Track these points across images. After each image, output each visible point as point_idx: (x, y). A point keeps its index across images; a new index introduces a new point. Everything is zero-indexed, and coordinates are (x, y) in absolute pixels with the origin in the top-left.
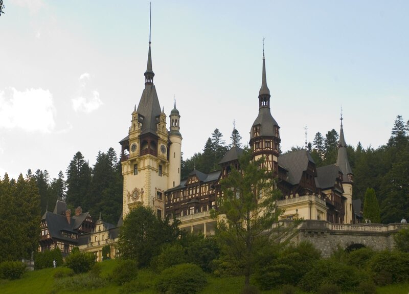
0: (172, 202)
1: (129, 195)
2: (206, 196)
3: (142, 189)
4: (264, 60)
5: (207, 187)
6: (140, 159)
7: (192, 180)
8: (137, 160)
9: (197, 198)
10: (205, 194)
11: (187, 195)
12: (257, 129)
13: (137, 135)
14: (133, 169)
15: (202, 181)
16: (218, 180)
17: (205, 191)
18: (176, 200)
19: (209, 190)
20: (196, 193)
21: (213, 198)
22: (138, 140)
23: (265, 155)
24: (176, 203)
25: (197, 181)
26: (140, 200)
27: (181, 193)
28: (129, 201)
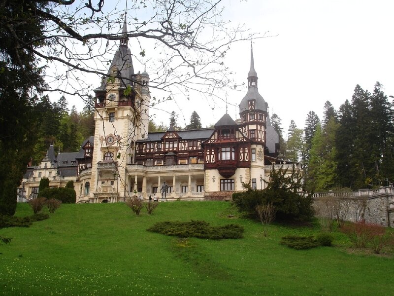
0: (144, 151)
1: (101, 139)
2: (185, 151)
3: (119, 136)
4: (252, 49)
5: (187, 144)
6: (118, 109)
7: (169, 136)
8: (116, 109)
9: (175, 152)
10: (183, 149)
11: (162, 148)
12: (252, 104)
13: (117, 88)
14: (108, 116)
15: (181, 138)
16: (209, 139)
17: (184, 146)
18: (150, 151)
19: (189, 147)
20: (173, 148)
21: (193, 154)
22: (117, 92)
23: (258, 125)
24: (150, 153)
25: (176, 137)
26: (116, 145)
27: (156, 145)
28: (102, 145)
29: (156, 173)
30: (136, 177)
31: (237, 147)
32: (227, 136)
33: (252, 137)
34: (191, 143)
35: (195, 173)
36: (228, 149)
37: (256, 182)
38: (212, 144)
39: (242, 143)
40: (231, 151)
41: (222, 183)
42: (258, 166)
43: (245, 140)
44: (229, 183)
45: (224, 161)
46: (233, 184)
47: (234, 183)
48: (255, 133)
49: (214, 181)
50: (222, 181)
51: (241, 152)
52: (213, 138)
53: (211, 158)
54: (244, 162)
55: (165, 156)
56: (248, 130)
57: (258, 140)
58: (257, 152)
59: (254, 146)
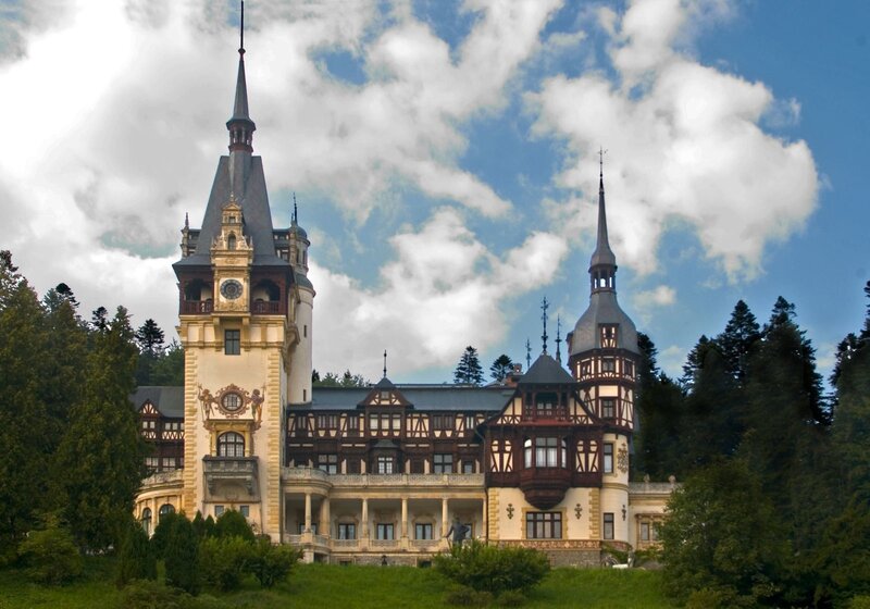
0: (310, 435)
1: (206, 398)
2: (421, 440)
3: (256, 392)
5: (426, 422)
6: (252, 321)
7: (381, 399)
8: (246, 321)
9: (396, 440)
10: (417, 435)
11: (362, 428)
12: (609, 333)
13: (243, 262)
14: (221, 339)
15: (412, 407)
16: (501, 414)
17: (418, 428)
18: (327, 434)
19: (432, 429)
20: (391, 429)
21: (442, 448)
22: (246, 274)
23: (623, 389)
24: (327, 438)
25: (397, 403)
26: (248, 415)
27: (343, 421)
28: (208, 412)
29: (355, 489)
30: (308, 500)
31: (572, 437)
32: (545, 410)
33: (606, 415)
34: (438, 421)
35: (459, 495)
36: (552, 441)
37: (613, 522)
38: (508, 428)
39: (582, 428)
40: (558, 448)
41: (532, 521)
42: (619, 485)
43: (590, 422)
44: (548, 521)
45: (542, 468)
46: (557, 524)
47: (560, 521)
48: (614, 407)
49: (510, 516)
50: (531, 517)
51: (580, 449)
52: (509, 412)
53: (502, 460)
54: (587, 473)
55: (371, 450)
56: (597, 397)
57: (620, 423)
58: (617, 453)
59: (610, 437)
